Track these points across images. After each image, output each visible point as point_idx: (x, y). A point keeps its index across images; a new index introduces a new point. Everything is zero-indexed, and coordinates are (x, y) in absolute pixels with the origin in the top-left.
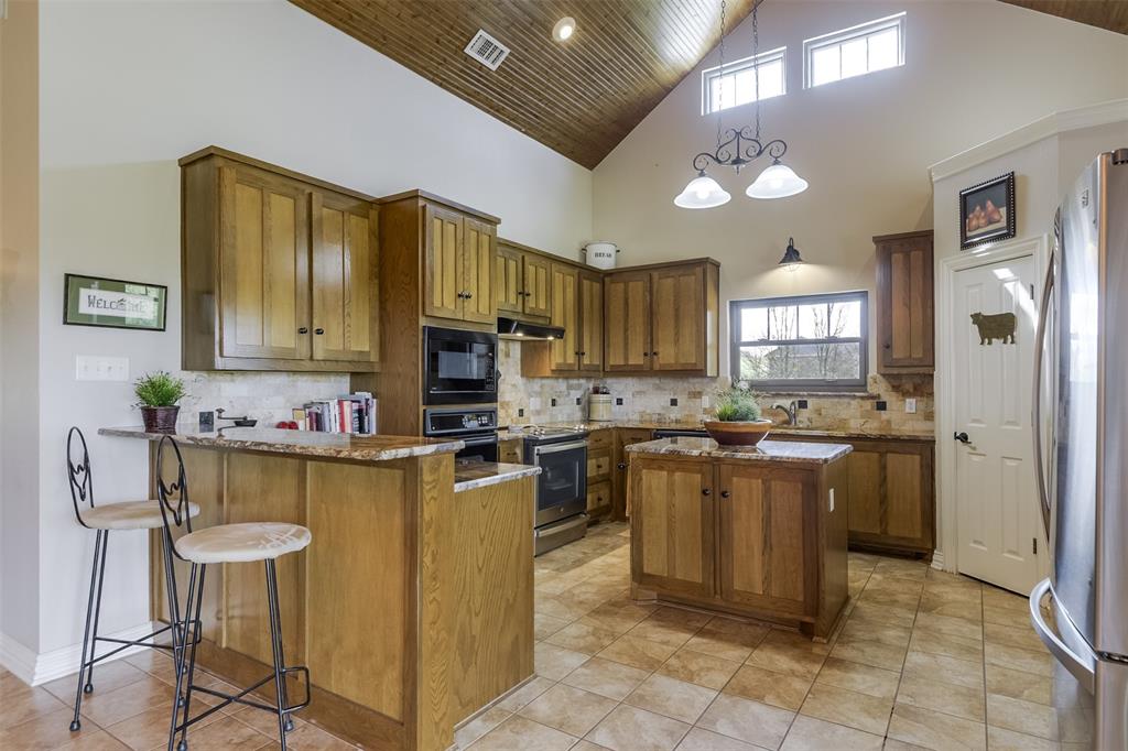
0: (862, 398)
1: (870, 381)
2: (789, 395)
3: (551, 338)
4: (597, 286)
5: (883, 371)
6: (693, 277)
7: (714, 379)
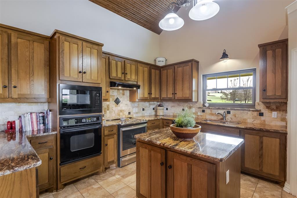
0: (253, 111)
1: (256, 104)
2: (223, 109)
3: (135, 89)
4: (157, 72)
5: (262, 100)
6: (188, 66)
7: (196, 102)
